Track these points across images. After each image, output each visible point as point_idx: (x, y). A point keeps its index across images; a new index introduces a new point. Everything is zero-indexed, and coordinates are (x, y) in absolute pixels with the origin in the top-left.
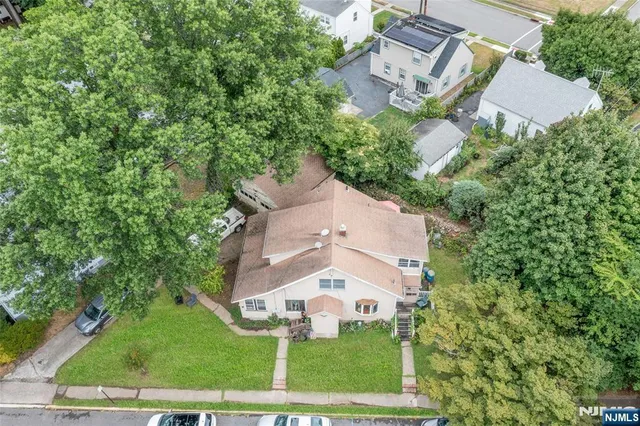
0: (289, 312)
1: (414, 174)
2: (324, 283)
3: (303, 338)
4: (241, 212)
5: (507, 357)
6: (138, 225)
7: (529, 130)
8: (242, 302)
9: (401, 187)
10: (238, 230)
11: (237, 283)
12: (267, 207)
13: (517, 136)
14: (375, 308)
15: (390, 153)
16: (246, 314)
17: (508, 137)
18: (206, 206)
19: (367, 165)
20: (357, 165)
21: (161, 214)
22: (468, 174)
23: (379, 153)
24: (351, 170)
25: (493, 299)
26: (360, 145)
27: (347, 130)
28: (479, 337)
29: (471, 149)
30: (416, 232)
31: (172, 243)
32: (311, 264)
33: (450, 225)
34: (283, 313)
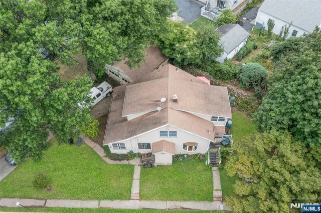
0: (140, 150)
1: (218, 59)
2: (163, 133)
3: (149, 166)
4: (110, 84)
5: (288, 186)
6: (24, 104)
7: (289, 30)
8: (110, 145)
9: (209, 67)
10: (108, 95)
11: (107, 132)
12: (126, 81)
13: (281, 34)
14: (196, 148)
15: (204, 46)
16: (113, 151)
17: (275, 35)
18: (78, 86)
19: (189, 54)
20: (182, 53)
21: (41, 94)
22: (250, 59)
23: (196, 46)
24: (179, 57)
25: (274, 144)
26: (184, 40)
27: (175, 31)
28: (267, 170)
29: (252, 43)
30: (222, 98)
31: (52, 114)
32: (154, 121)
33: (241, 91)
34: (136, 150)
